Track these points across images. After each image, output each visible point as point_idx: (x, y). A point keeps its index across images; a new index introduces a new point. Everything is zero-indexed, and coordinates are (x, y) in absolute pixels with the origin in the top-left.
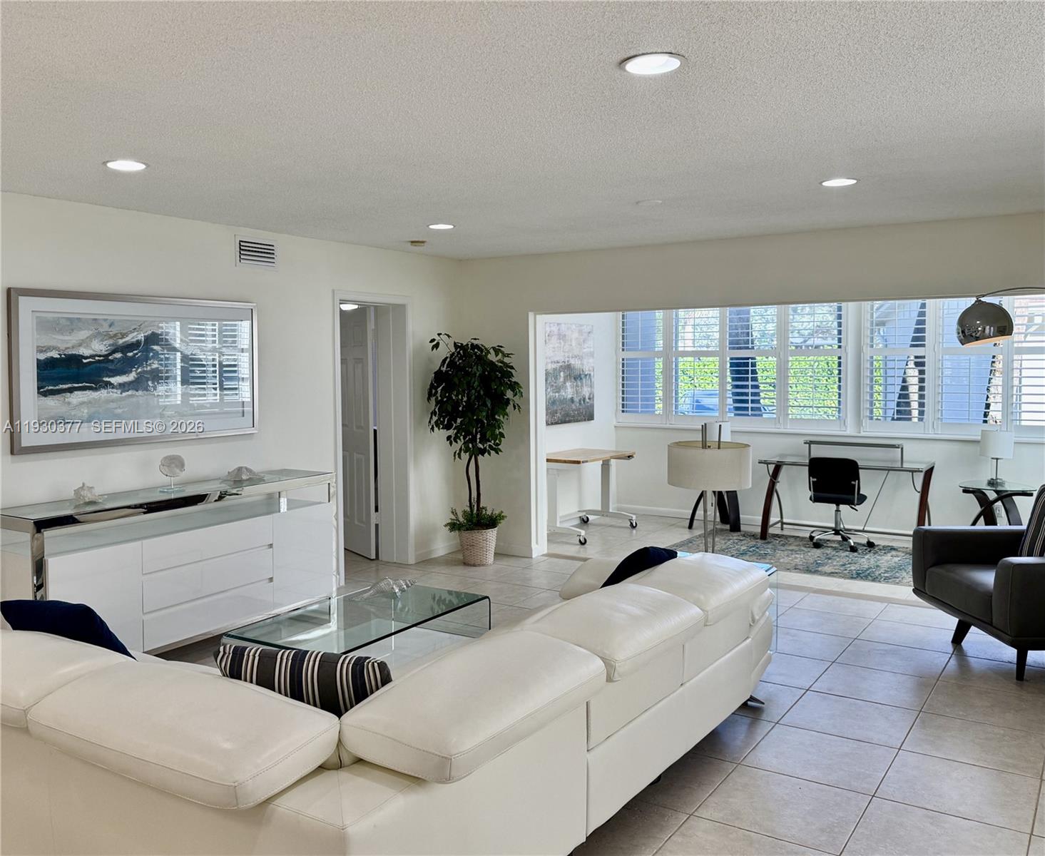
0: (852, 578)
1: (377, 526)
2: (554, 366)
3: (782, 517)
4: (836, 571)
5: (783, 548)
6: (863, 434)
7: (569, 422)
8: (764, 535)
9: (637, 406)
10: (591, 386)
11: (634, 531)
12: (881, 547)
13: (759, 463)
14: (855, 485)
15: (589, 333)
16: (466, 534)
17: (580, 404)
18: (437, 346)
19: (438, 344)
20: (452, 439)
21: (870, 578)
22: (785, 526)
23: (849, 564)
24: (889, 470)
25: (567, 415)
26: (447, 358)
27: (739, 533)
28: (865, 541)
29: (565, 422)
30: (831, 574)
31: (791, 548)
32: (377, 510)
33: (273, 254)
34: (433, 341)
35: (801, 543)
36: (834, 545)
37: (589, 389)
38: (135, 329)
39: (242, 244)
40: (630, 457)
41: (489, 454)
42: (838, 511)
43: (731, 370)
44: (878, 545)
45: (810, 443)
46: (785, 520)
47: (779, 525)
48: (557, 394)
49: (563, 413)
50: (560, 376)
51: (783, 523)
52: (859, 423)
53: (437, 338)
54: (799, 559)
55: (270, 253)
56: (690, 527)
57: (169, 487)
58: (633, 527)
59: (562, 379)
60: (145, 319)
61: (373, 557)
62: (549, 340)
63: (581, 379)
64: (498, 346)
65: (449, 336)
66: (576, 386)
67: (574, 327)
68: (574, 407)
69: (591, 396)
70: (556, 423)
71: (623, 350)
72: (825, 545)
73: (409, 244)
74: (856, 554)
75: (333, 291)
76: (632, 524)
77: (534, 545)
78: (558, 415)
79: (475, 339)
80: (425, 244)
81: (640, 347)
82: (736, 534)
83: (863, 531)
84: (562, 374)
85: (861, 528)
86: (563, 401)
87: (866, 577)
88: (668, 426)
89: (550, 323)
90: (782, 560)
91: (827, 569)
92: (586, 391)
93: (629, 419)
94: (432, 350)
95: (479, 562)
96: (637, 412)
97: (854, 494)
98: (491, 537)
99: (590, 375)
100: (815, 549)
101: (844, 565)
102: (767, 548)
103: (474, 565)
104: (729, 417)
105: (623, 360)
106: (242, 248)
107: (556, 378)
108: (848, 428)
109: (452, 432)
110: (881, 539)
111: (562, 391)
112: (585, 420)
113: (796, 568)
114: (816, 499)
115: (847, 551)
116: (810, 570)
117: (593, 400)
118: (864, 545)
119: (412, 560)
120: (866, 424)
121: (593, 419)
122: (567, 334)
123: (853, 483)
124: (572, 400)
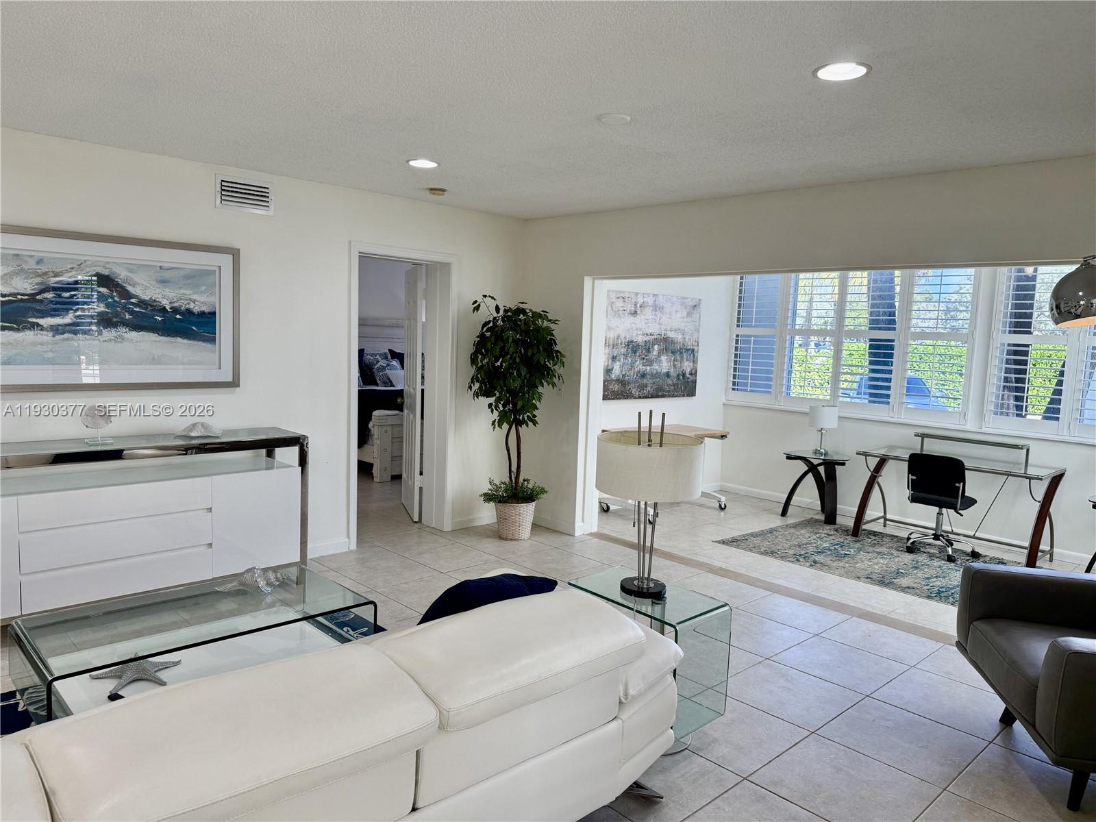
0: (929, 597)
1: (421, 489)
2: (647, 338)
3: (885, 513)
4: (915, 586)
5: (871, 549)
6: (984, 430)
7: (663, 396)
8: (856, 531)
9: (746, 385)
10: (694, 362)
11: (722, 513)
12: (987, 559)
13: (857, 454)
14: (959, 487)
15: (695, 306)
16: (501, 506)
17: (678, 379)
18: (477, 308)
19: (479, 306)
20: (493, 407)
21: (951, 600)
22: (888, 522)
23: (936, 577)
24: (1008, 475)
25: (661, 389)
26: (490, 321)
27: (833, 526)
28: (969, 550)
29: (657, 396)
30: (907, 589)
31: (880, 550)
32: (421, 474)
33: (268, 197)
34: (475, 302)
35: (895, 545)
36: (932, 551)
37: (691, 364)
38: (73, 268)
39: (223, 184)
40: (723, 437)
41: (527, 425)
42: (940, 514)
43: (869, 352)
44: (985, 556)
45: (923, 436)
46: (888, 516)
47: (882, 520)
48: (648, 368)
49: (654, 387)
50: (654, 349)
51: (886, 520)
52: (981, 416)
53: (480, 300)
54: (879, 565)
55: (265, 196)
56: (784, 513)
57: (96, 439)
58: (722, 508)
59: (655, 353)
60: (85, 258)
61: (416, 519)
62: (641, 311)
63: (681, 353)
64: (543, 311)
65: (492, 298)
66: (674, 360)
67: (675, 299)
68: (670, 382)
69: (693, 372)
70: (646, 397)
71: (738, 326)
72: (922, 550)
73: (428, 192)
74: (953, 564)
75: (350, 242)
76: (720, 506)
77: (578, 523)
78: (649, 388)
79: (523, 303)
80: (446, 193)
81: (753, 324)
82: (828, 527)
83: (974, 537)
84: (656, 347)
85: (972, 533)
86: (656, 375)
87: (947, 597)
88: (777, 407)
89: (643, 294)
90: (858, 565)
91: (905, 582)
92: (687, 366)
93: (738, 397)
94: (474, 312)
95: (510, 536)
96: (746, 390)
97: (958, 498)
98: (526, 512)
99: (693, 350)
100: (907, 554)
101: (929, 578)
102: (853, 548)
103: (506, 539)
104: (840, 402)
105: (737, 336)
106: (223, 188)
107: (648, 351)
108: (968, 423)
109: (492, 400)
110: (993, 548)
111: (655, 364)
112: (683, 396)
113: (869, 578)
114: (914, 499)
115: (943, 560)
116: (884, 581)
117: (696, 376)
118: (968, 555)
119: (447, 526)
120: (989, 419)
121: (695, 396)
122: (664, 306)
123: (957, 485)
124: (668, 375)
